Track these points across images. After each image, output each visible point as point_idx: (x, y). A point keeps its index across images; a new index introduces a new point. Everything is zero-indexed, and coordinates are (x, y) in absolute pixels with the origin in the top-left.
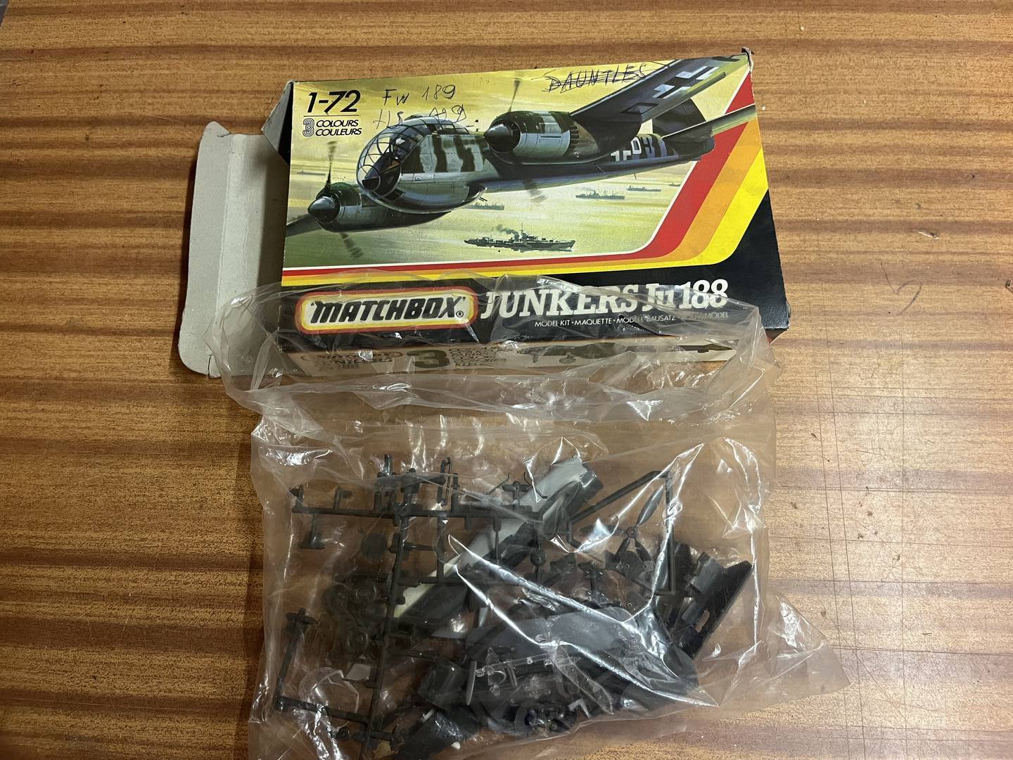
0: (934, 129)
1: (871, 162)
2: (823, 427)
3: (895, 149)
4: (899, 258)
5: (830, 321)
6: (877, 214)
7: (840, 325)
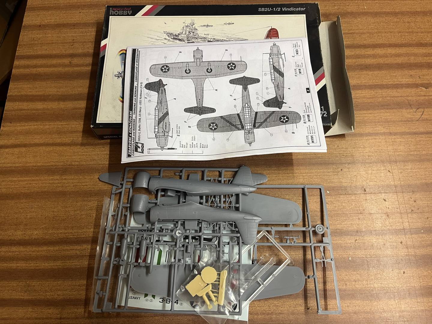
0: (421, 46)
1: (399, 60)
2: (392, 168)
3: (407, 55)
4: (414, 98)
5: (390, 124)
6: (404, 81)
7: (394, 126)
